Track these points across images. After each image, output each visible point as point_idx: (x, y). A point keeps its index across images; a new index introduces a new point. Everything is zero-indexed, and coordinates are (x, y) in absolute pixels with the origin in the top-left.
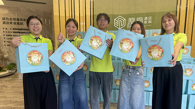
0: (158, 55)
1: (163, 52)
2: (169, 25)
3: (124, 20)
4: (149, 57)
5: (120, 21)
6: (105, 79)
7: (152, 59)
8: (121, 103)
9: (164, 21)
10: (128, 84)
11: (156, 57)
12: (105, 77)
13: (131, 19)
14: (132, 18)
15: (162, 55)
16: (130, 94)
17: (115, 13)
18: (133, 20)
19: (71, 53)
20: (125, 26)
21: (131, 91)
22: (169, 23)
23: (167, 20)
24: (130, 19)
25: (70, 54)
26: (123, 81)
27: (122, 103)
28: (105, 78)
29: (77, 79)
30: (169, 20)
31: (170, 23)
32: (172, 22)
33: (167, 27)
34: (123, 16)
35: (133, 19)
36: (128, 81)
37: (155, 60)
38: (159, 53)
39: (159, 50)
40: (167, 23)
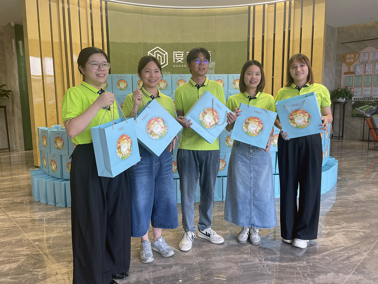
0: (304, 122)
1: (309, 117)
2: (301, 72)
3: (165, 54)
4: (291, 126)
5: (158, 55)
6: (210, 162)
7: (297, 127)
8: (240, 198)
9: (294, 66)
10: (248, 166)
11: (301, 124)
12: (209, 158)
13: (177, 53)
14: (179, 52)
15: (309, 121)
16: (253, 181)
17: (149, 41)
18: (181, 56)
19: (160, 120)
20: (167, 64)
21: (255, 178)
22: (301, 70)
23: (299, 66)
24: (175, 53)
25: (158, 121)
26: (240, 161)
27: (242, 198)
28: (210, 160)
29: (165, 165)
30: (302, 66)
31: (303, 70)
32: (306, 68)
33: (299, 76)
34: (164, 46)
35: (181, 53)
36: (248, 162)
37: (301, 128)
38: (304, 119)
39: (304, 115)
40: (299, 69)
